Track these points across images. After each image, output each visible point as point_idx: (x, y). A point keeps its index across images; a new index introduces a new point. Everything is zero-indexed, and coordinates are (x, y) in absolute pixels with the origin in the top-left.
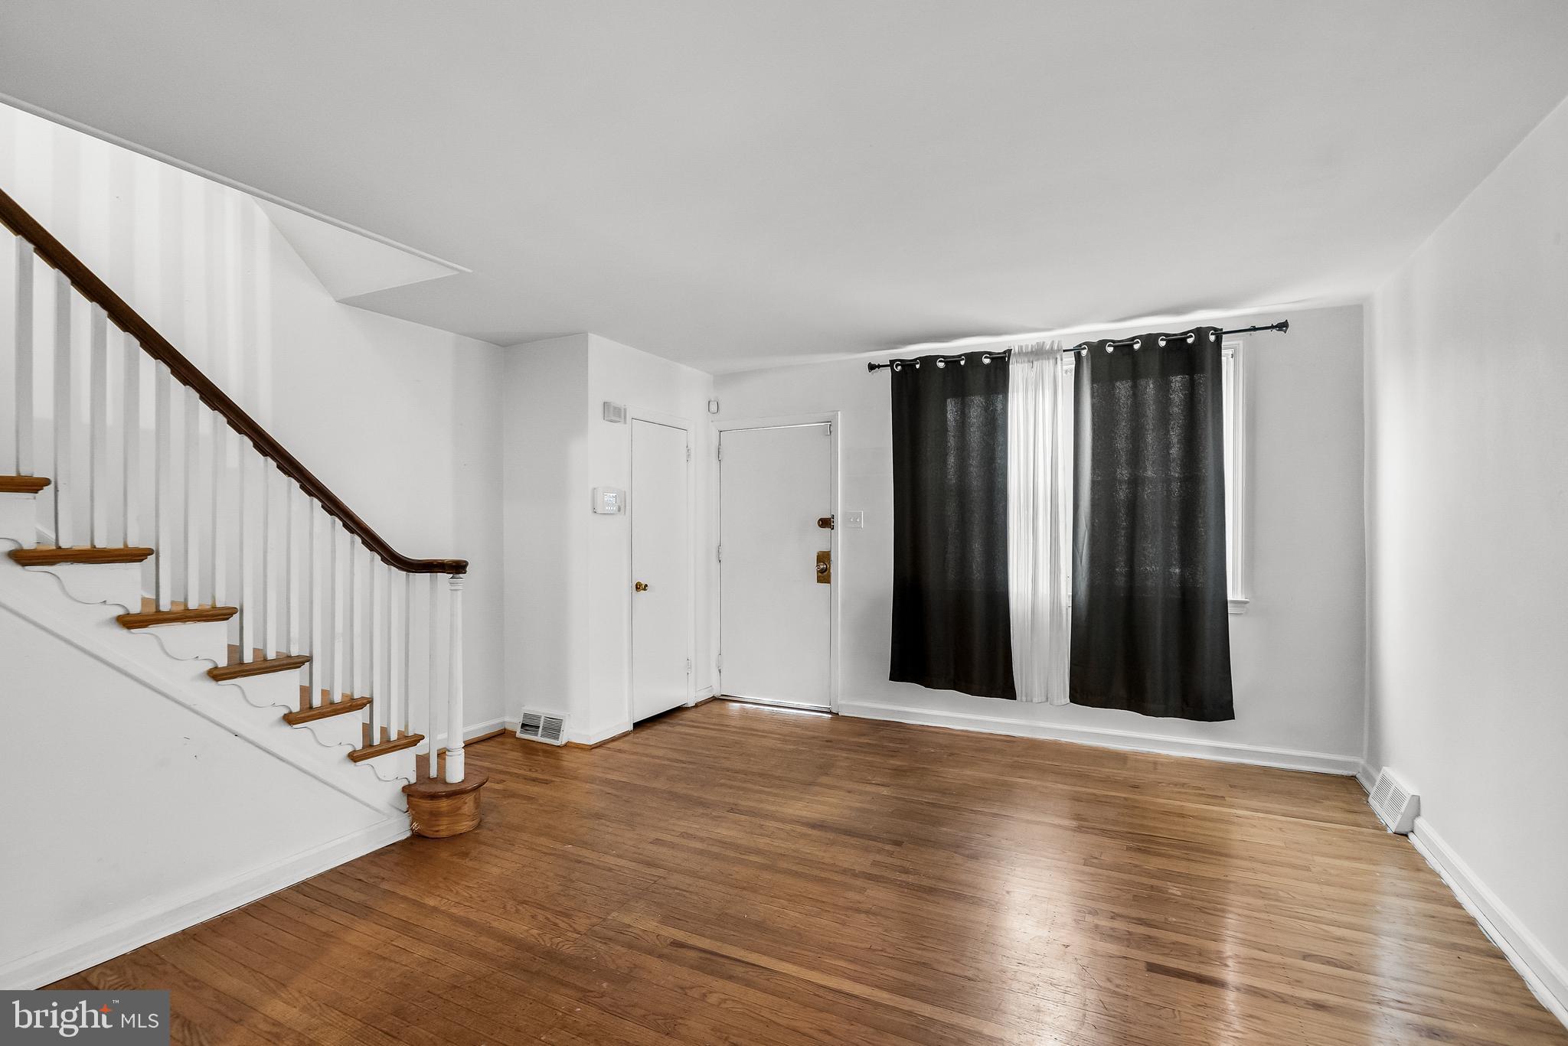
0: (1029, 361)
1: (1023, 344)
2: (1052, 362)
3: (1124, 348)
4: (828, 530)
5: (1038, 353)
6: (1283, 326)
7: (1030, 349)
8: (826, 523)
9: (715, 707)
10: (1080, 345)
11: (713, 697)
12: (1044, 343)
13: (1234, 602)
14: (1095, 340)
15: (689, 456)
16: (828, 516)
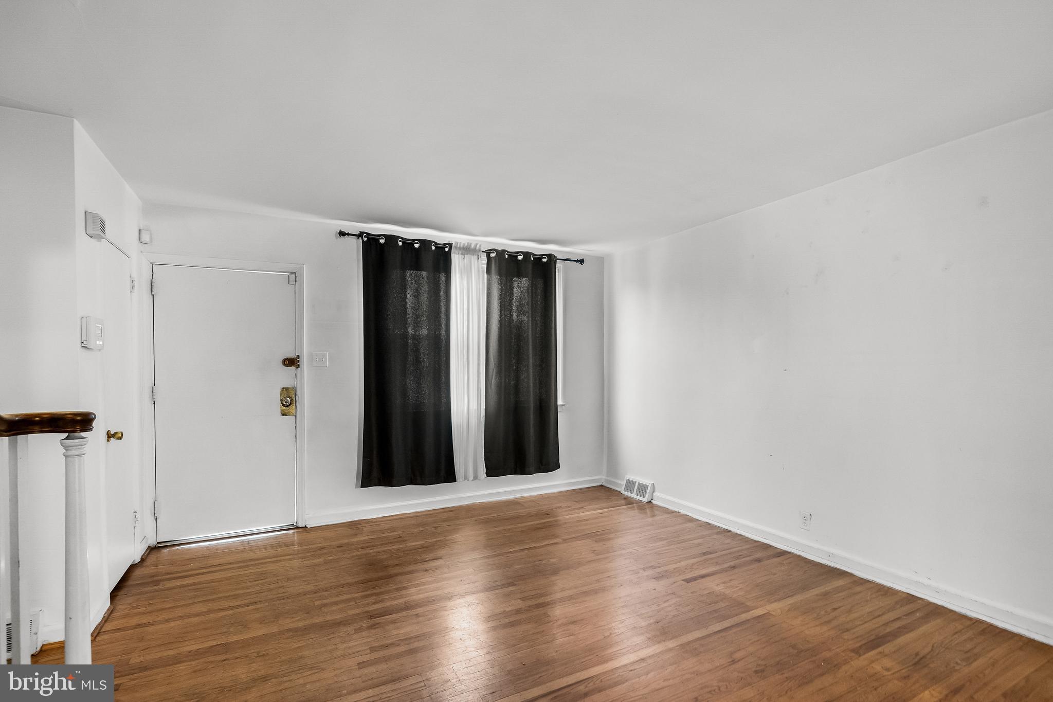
0: (462, 254)
1: (459, 241)
2: (476, 257)
3: (513, 256)
4: (293, 368)
5: (467, 250)
6: (581, 261)
7: (462, 246)
8: (291, 362)
9: (153, 557)
10: (491, 250)
11: (149, 547)
12: (471, 244)
13: (560, 405)
14: (500, 248)
15: (133, 287)
16: (292, 356)
